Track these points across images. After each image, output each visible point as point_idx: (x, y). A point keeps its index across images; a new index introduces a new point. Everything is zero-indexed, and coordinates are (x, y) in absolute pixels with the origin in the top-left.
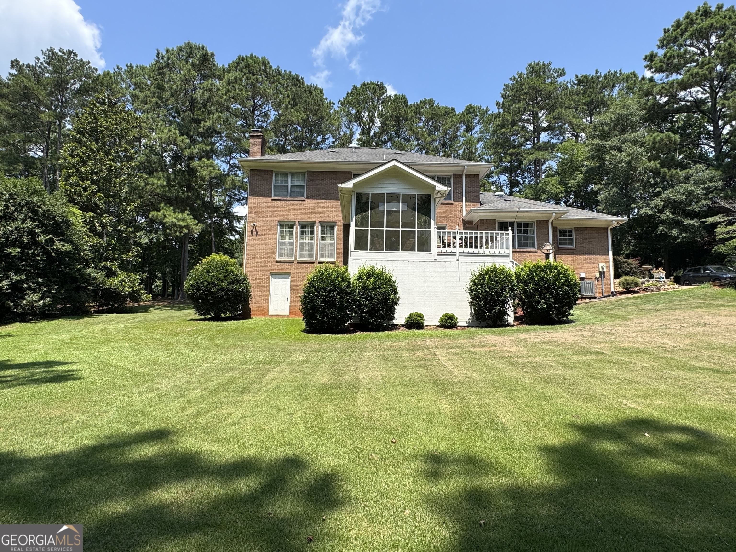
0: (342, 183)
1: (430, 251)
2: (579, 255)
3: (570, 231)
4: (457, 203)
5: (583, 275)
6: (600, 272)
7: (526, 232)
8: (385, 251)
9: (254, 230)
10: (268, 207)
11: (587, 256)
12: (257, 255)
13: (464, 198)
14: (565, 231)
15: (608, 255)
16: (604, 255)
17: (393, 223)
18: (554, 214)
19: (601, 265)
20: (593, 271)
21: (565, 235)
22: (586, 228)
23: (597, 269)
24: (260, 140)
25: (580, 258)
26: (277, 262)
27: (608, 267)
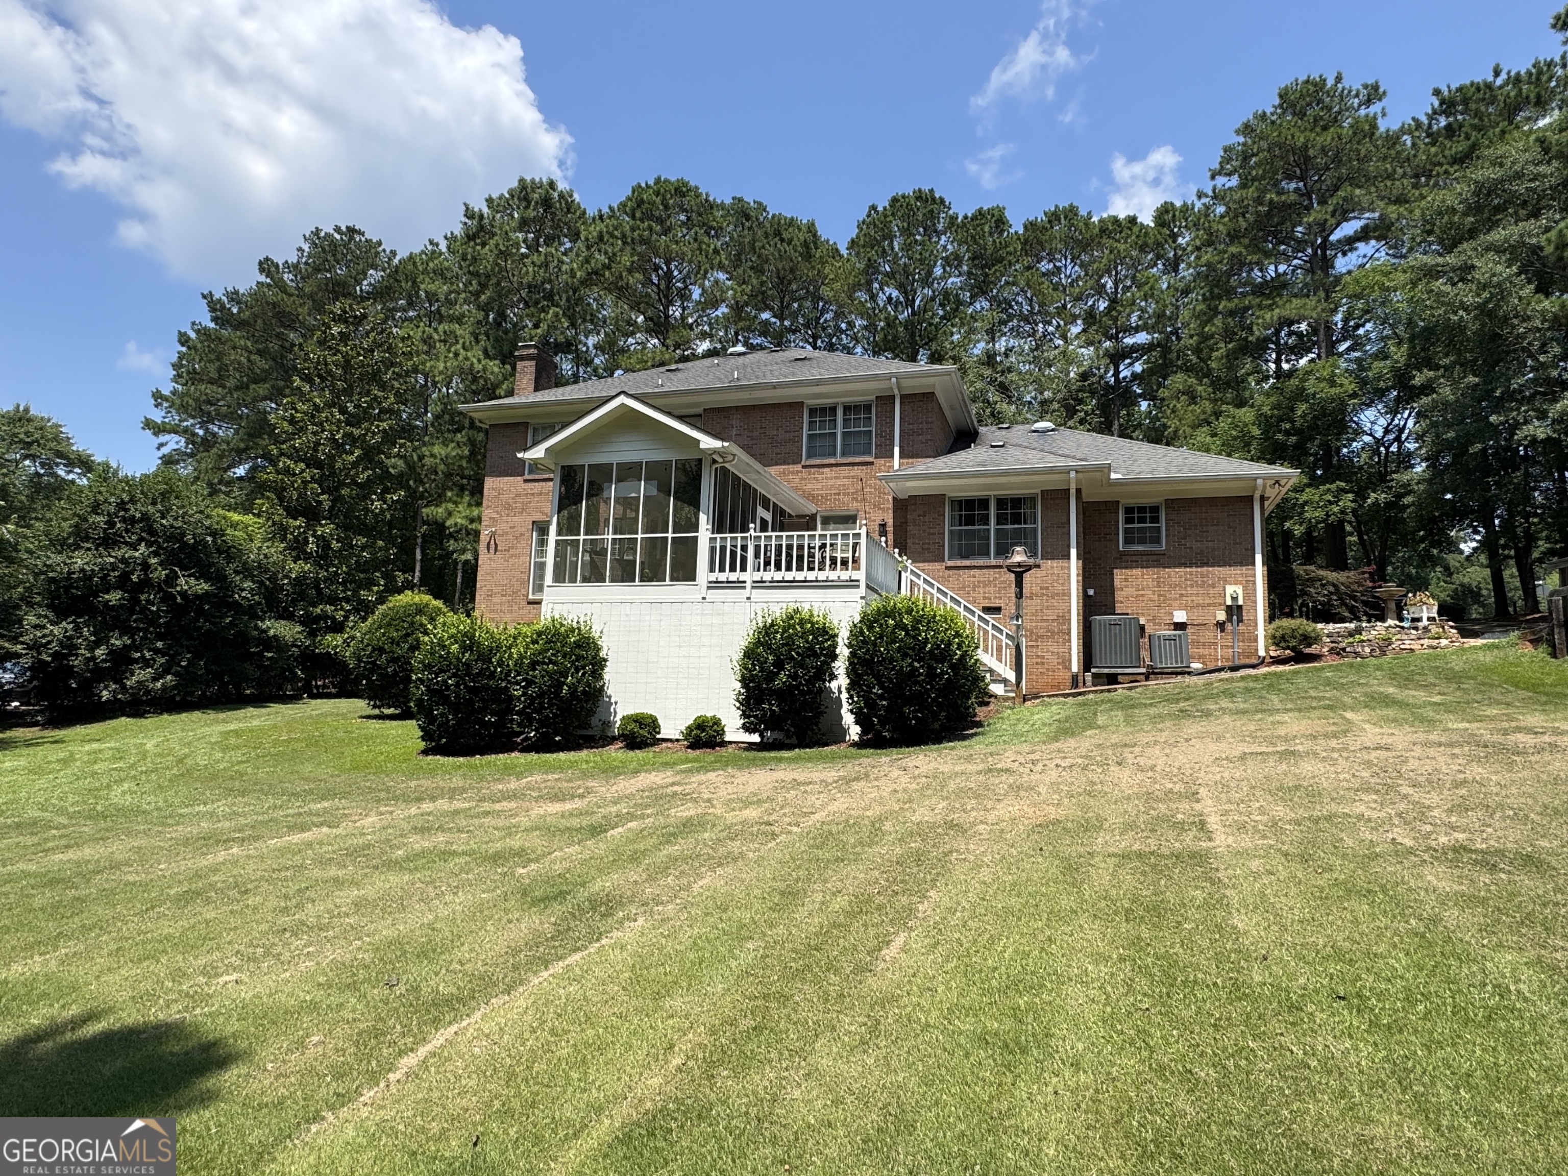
0: (525, 450)
1: (694, 580)
2: (1175, 567)
3: (1155, 509)
4: (882, 461)
5: (1180, 616)
6: (1229, 610)
7: (1016, 519)
8: (607, 583)
9: (492, 542)
10: (517, 495)
11: (1194, 569)
12: (496, 590)
13: (897, 450)
14: (1142, 509)
15: (1253, 564)
16: (1242, 564)
17: (625, 524)
18: (1073, 474)
19: (1230, 590)
20: (1209, 605)
21: (1142, 520)
22: (1195, 501)
23: (1221, 601)
24: (533, 363)
25: (1177, 574)
26: (529, 603)
27: (1250, 594)
